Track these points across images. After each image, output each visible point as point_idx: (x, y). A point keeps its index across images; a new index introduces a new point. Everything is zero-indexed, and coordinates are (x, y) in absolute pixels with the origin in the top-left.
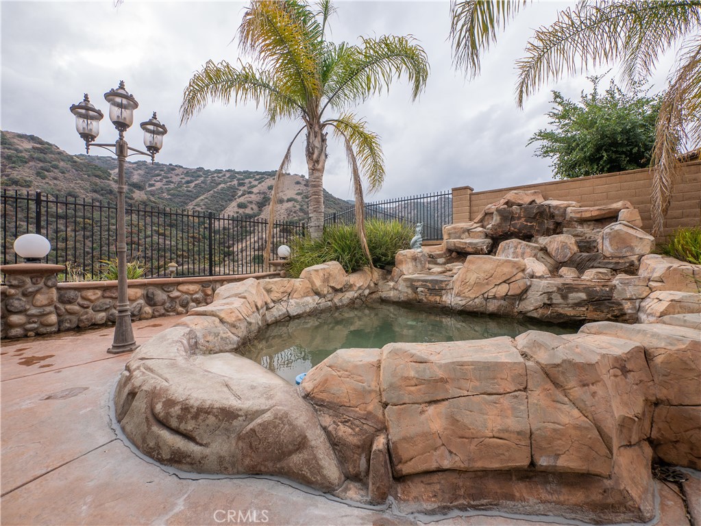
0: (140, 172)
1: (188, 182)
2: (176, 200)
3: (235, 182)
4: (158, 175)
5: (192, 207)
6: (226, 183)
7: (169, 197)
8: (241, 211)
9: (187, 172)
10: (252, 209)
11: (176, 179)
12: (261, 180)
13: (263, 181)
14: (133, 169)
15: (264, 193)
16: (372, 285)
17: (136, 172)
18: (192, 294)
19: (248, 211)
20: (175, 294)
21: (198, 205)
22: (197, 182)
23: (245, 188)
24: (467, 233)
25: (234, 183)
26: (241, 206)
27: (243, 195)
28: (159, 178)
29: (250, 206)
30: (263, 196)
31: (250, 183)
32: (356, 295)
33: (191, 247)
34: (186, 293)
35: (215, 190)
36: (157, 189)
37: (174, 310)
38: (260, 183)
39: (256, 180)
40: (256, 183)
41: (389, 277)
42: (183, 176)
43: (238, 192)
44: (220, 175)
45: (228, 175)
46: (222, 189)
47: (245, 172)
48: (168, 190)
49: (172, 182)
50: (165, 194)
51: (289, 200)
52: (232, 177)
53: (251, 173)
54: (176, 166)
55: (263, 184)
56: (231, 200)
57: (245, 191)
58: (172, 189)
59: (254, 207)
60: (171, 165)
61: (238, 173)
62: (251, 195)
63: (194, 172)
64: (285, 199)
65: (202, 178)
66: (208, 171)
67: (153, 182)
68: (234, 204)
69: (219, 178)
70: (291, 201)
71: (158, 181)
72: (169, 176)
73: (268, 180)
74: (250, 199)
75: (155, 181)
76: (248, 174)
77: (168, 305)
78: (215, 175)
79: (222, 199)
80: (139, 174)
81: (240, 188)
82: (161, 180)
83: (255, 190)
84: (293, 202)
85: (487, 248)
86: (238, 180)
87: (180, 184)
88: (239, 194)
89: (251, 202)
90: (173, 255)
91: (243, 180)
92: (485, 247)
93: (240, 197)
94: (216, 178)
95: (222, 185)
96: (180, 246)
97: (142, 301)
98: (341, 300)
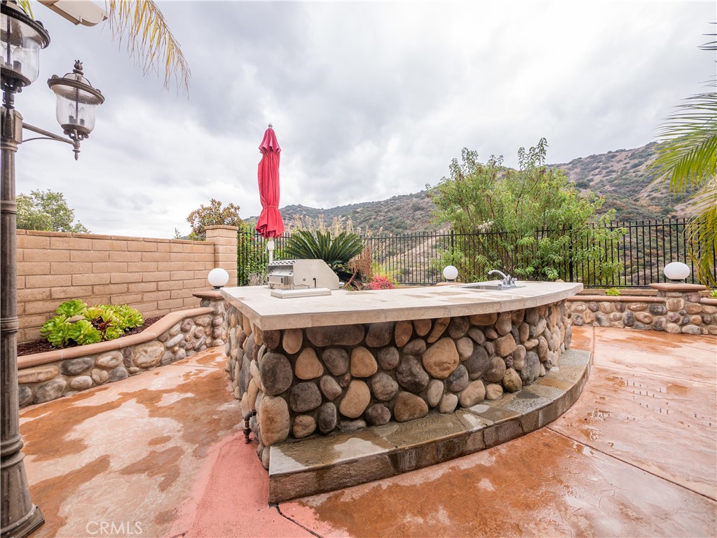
0: (576, 170)
1: (635, 166)
2: (622, 191)
4: (596, 168)
5: (646, 194)
7: (613, 188)
9: (633, 155)
11: (618, 167)
14: (569, 169)
17: (572, 172)
21: (655, 190)
22: (649, 162)
28: (597, 171)
33: (660, 243)
36: (597, 184)
42: (627, 160)
48: (610, 181)
49: (614, 172)
50: (608, 186)
54: (617, 152)
58: (616, 179)
60: (610, 152)
63: (643, 151)
65: (657, 155)
67: (591, 177)
71: (597, 175)
72: (609, 165)
75: (593, 175)
80: (576, 173)
82: (600, 173)
87: (624, 171)
90: (639, 254)
96: (647, 243)
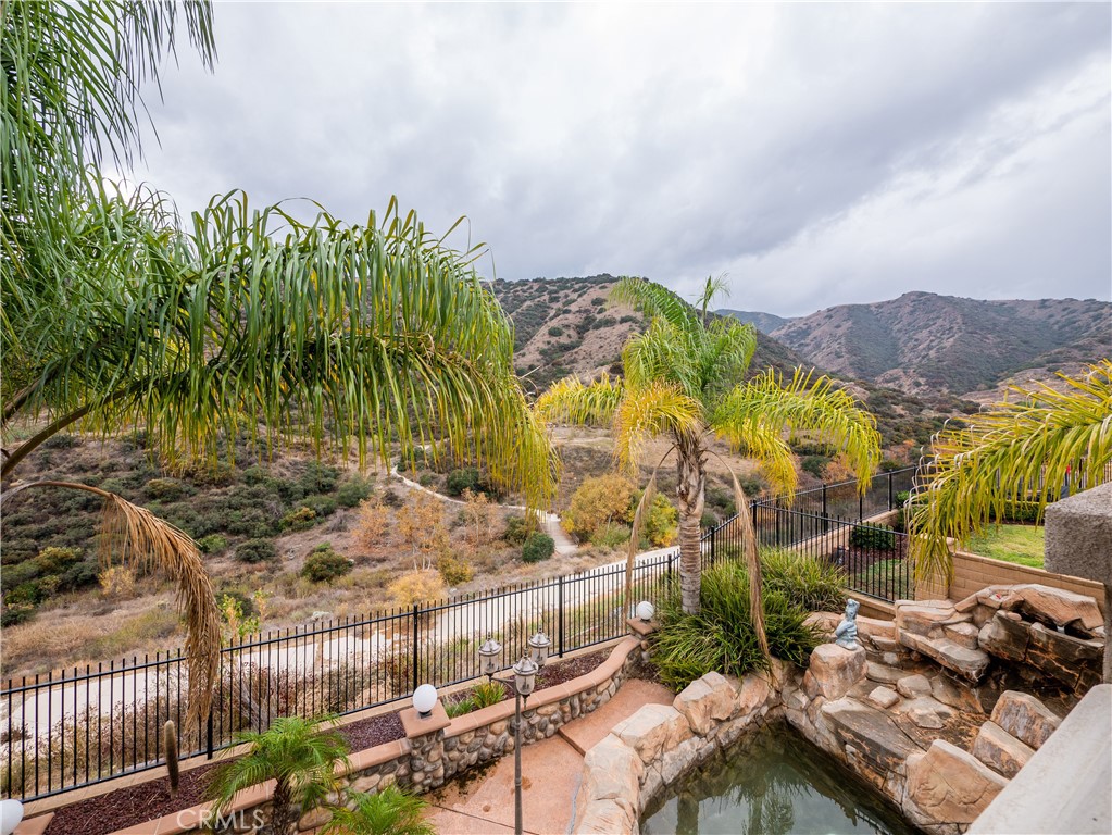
3: (546, 297)
6: (533, 299)
8: (554, 340)
10: (569, 336)
12: (581, 292)
13: (585, 293)
15: (586, 311)
16: (773, 695)
18: (550, 715)
19: (564, 340)
20: (536, 719)
23: (560, 305)
24: (940, 631)
25: (544, 298)
26: (554, 332)
27: (556, 316)
29: (567, 332)
30: (585, 315)
31: (567, 296)
32: (748, 720)
34: (545, 715)
35: (519, 310)
37: (533, 736)
38: (580, 296)
39: (575, 291)
40: (575, 296)
41: (800, 681)
43: (550, 311)
44: (525, 288)
45: (536, 286)
46: (529, 308)
47: (559, 280)
51: (623, 320)
52: (541, 290)
53: (568, 281)
55: (584, 297)
56: (540, 324)
57: (559, 309)
59: (572, 332)
61: (549, 282)
62: (567, 316)
64: (618, 318)
66: (510, 284)
68: (544, 330)
69: (524, 292)
70: (626, 321)
73: (592, 290)
74: (566, 322)
76: (563, 284)
77: (528, 732)
78: (519, 289)
79: (529, 323)
81: (552, 305)
83: (574, 307)
84: (630, 323)
85: (978, 674)
86: (550, 293)
88: (551, 315)
89: (568, 326)
91: (556, 292)
92: (974, 672)
93: (552, 319)
94: (520, 293)
95: (528, 303)
97: (506, 734)
98: (727, 735)
